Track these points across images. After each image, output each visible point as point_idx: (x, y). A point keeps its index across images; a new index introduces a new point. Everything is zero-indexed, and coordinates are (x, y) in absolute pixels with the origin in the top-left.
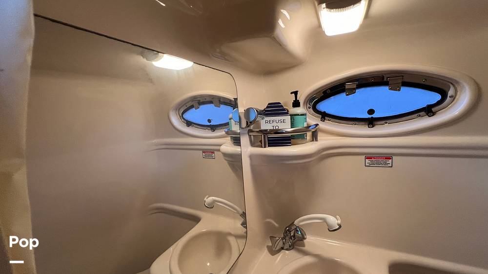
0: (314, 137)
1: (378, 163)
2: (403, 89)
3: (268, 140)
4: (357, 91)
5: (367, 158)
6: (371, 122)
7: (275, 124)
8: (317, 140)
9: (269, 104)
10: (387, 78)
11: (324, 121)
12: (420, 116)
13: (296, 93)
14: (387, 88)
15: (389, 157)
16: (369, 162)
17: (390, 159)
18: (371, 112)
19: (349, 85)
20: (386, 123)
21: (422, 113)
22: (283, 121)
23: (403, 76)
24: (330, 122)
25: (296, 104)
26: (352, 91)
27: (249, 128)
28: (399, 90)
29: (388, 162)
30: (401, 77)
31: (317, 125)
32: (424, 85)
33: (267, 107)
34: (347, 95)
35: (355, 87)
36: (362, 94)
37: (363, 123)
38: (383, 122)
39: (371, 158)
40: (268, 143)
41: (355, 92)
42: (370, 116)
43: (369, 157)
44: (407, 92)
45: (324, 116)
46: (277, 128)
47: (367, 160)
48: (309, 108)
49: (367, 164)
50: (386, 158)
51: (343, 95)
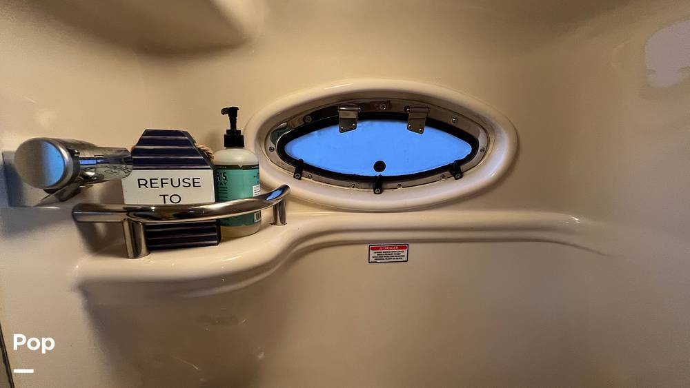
0: (279, 216)
1: (389, 256)
2: (427, 130)
3: (147, 235)
4: (358, 125)
5: (373, 249)
6: (378, 184)
7: (168, 190)
8: (283, 222)
9: (147, 133)
10: (406, 108)
11: (300, 179)
12: (444, 177)
13: (232, 112)
14: (404, 126)
15: (403, 245)
16: (376, 255)
17: (404, 248)
18: (380, 166)
19: (345, 112)
20: (400, 186)
21: (447, 173)
22: (195, 183)
23: (428, 108)
24: (311, 180)
25: (234, 139)
26: (349, 125)
27: (78, 201)
28: (422, 132)
29: (402, 254)
30: (426, 110)
31: (284, 188)
32: (455, 127)
33: (141, 142)
34: (342, 131)
35: (355, 117)
36: (368, 131)
37: (367, 185)
38: (395, 185)
39: (378, 249)
40: (147, 243)
41: (355, 128)
42: (378, 174)
43: (375, 246)
44: (432, 136)
45: (301, 169)
46: (175, 199)
47: (372, 252)
48: (272, 150)
49: (372, 260)
50: (400, 248)
51: (335, 130)
